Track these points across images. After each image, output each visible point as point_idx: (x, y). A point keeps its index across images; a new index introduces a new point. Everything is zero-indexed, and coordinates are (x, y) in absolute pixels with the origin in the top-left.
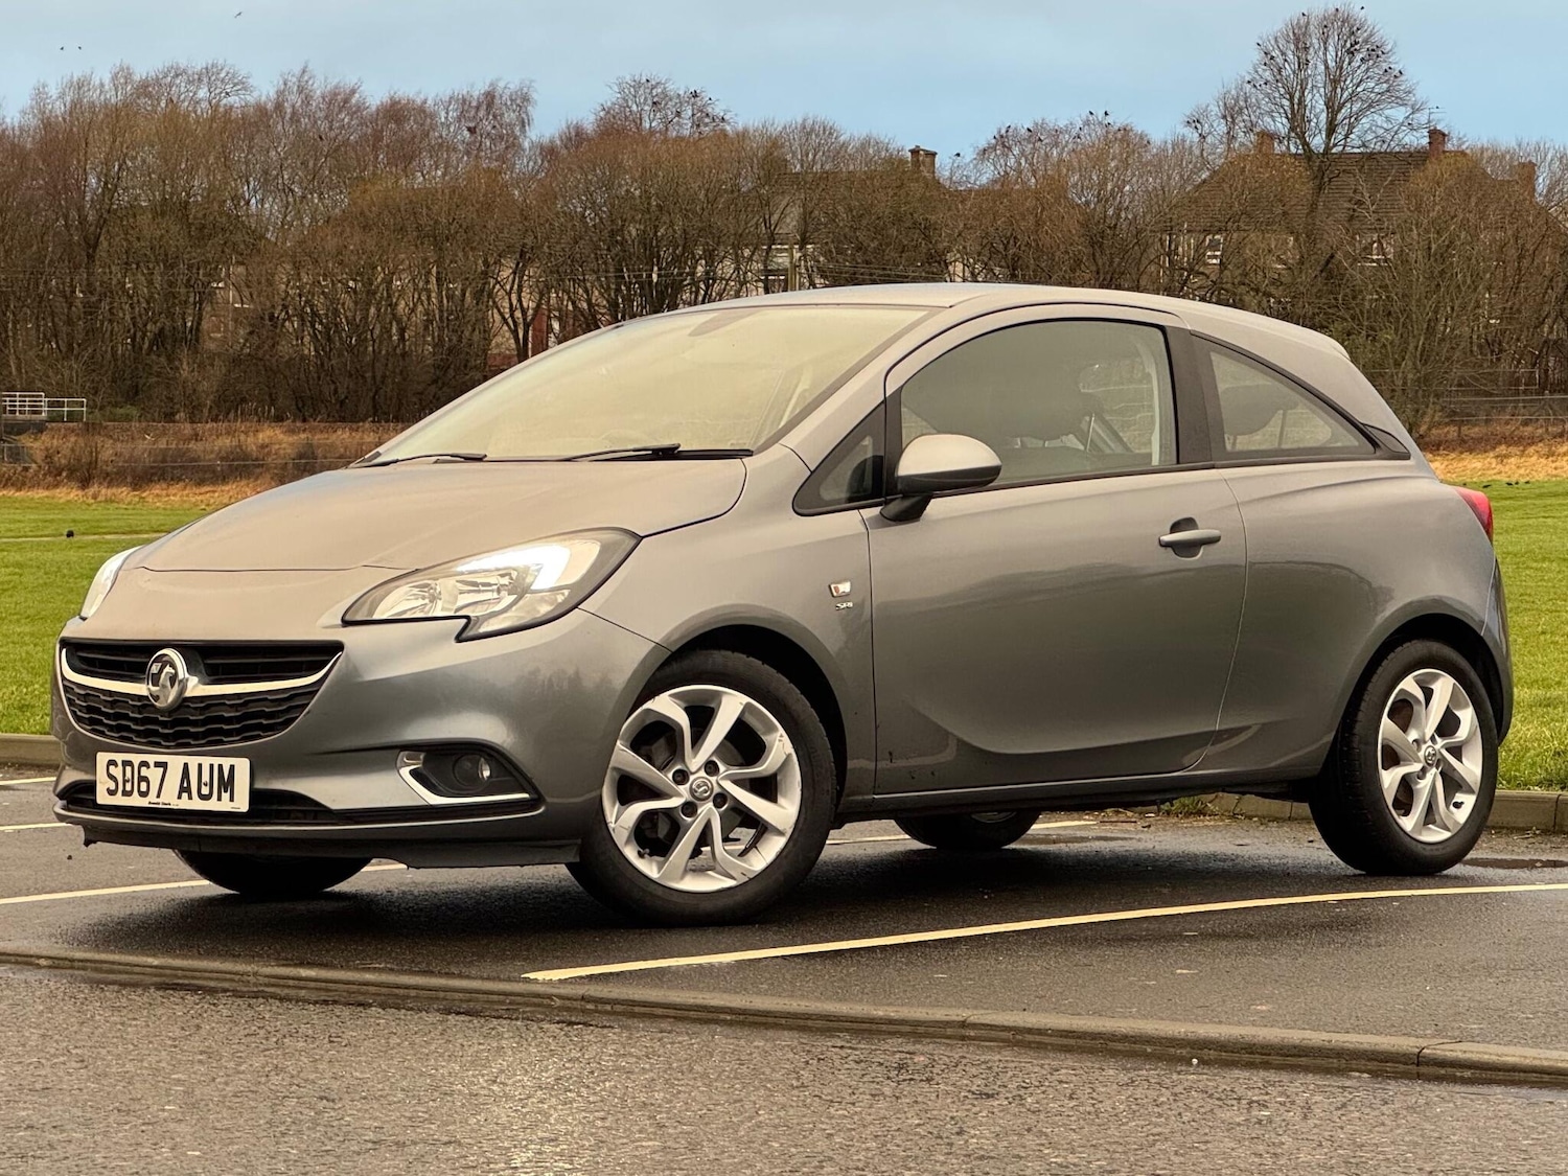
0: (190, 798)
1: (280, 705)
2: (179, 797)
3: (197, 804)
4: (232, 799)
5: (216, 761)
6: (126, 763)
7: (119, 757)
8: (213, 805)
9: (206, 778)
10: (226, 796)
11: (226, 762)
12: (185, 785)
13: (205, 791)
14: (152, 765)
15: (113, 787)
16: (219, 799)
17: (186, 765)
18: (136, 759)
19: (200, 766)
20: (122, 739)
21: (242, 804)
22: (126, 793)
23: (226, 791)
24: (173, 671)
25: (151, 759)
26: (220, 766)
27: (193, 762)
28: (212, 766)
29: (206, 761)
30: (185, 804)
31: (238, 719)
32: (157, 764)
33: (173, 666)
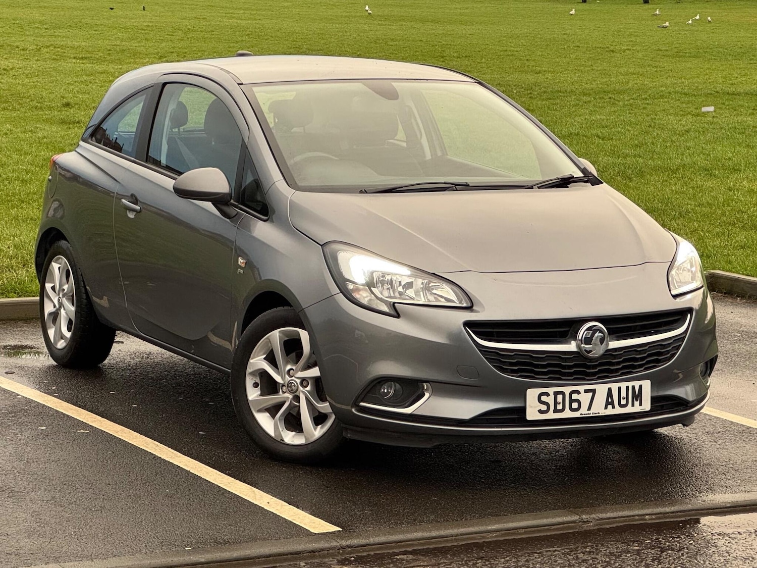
0: (614, 407)
1: (667, 348)
2: (606, 408)
3: (618, 410)
4: (641, 404)
5: (630, 384)
6: (556, 394)
7: (551, 390)
8: (629, 409)
9: (623, 394)
10: (637, 403)
11: (637, 384)
12: (610, 400)
13: (623, 402)
14: (582, 391)
15: (544, 408)
16: (633, 405)
17: (610, 390)
18: (567, 390)
19: (620, 388)
20: (550, 379)
21: (647, 406)
22: (556, 411)
23: (637, 401)
24: (602, 335)
25: (581, 388)
26: (633, 387)
27: (615, 387)
28: (627, 387)
29: (624, 385)
30: (610, 411)
31: (642, 359)
32: (586, 391)
33: (601, 331)
